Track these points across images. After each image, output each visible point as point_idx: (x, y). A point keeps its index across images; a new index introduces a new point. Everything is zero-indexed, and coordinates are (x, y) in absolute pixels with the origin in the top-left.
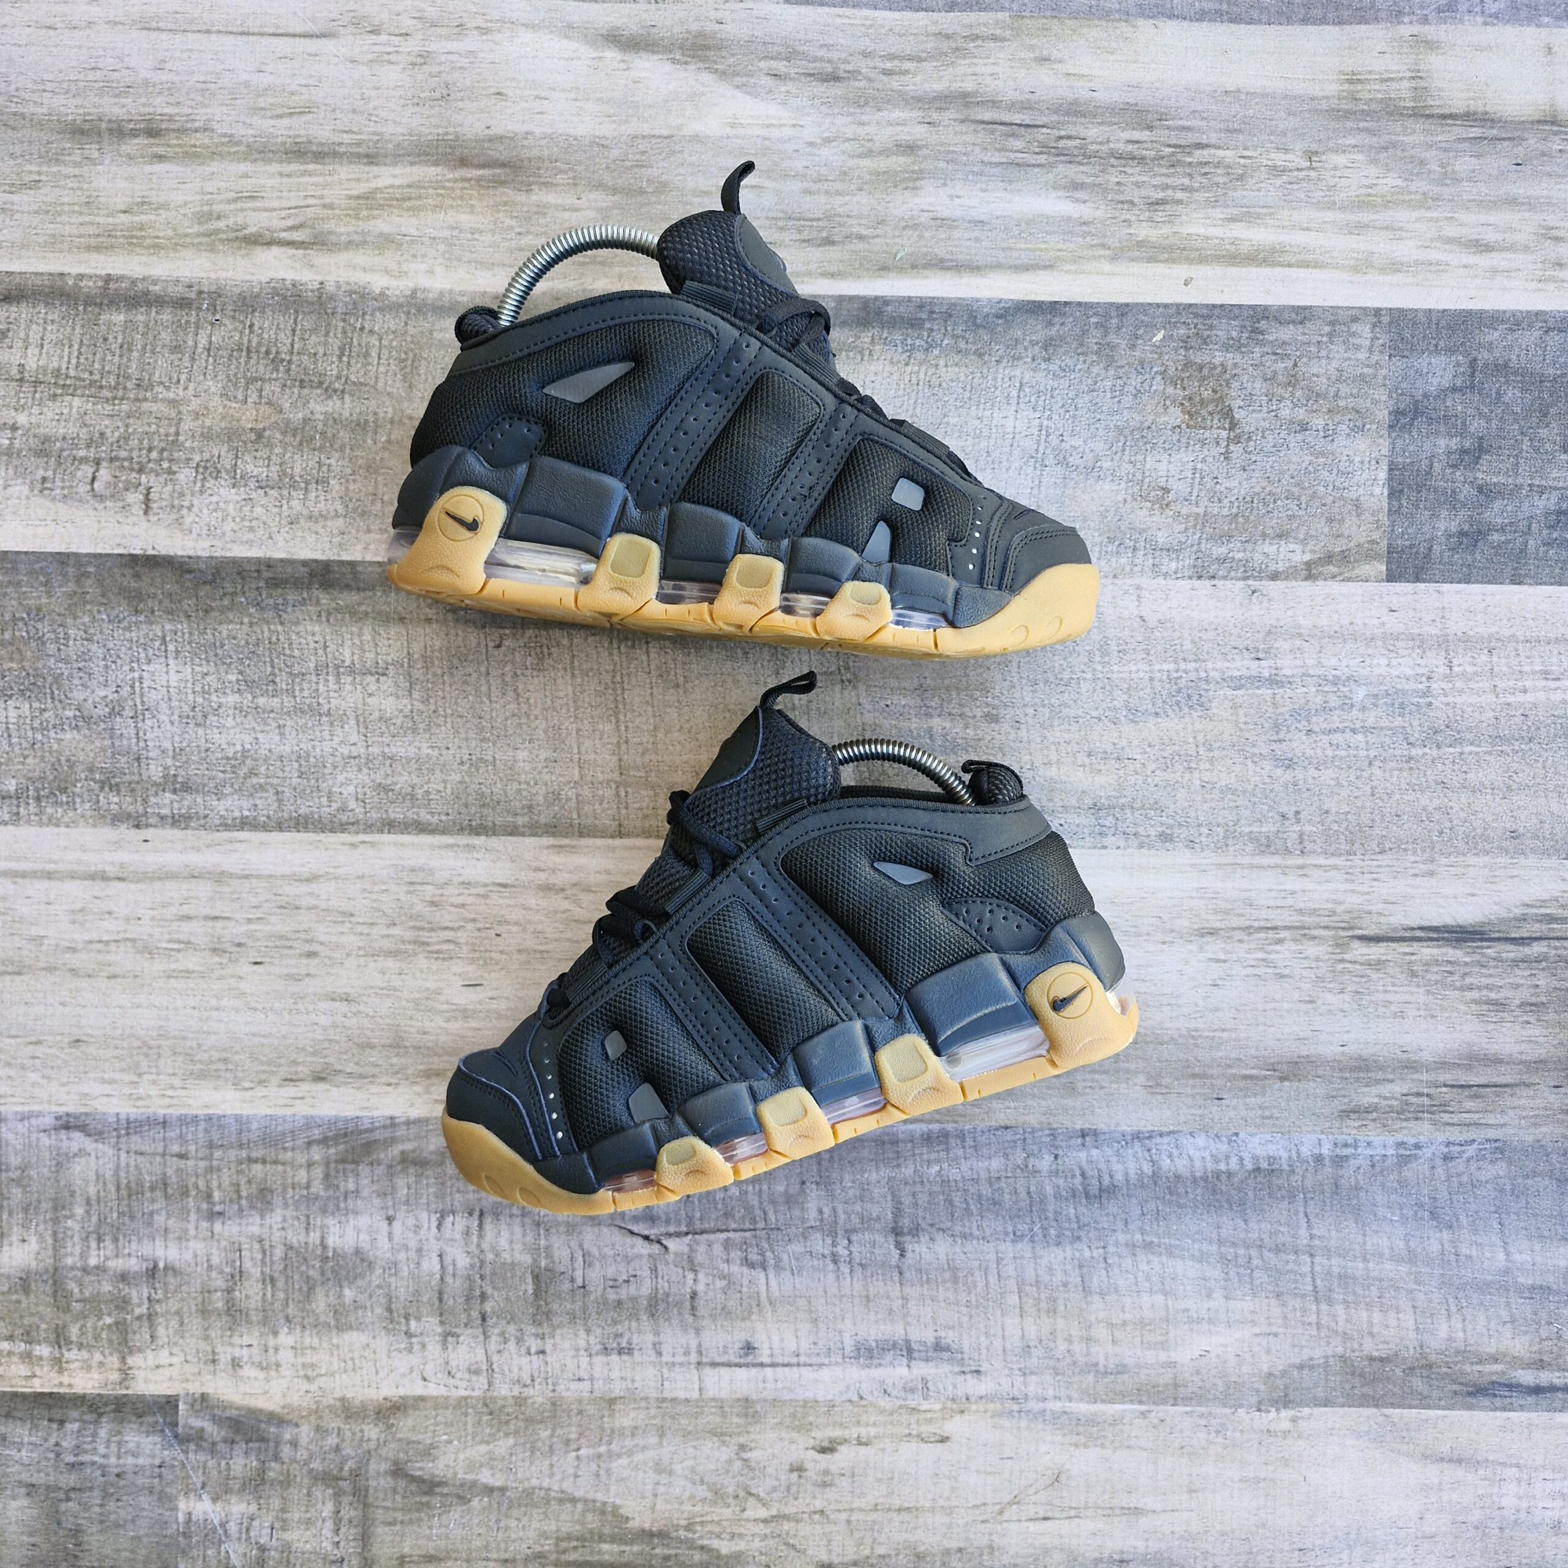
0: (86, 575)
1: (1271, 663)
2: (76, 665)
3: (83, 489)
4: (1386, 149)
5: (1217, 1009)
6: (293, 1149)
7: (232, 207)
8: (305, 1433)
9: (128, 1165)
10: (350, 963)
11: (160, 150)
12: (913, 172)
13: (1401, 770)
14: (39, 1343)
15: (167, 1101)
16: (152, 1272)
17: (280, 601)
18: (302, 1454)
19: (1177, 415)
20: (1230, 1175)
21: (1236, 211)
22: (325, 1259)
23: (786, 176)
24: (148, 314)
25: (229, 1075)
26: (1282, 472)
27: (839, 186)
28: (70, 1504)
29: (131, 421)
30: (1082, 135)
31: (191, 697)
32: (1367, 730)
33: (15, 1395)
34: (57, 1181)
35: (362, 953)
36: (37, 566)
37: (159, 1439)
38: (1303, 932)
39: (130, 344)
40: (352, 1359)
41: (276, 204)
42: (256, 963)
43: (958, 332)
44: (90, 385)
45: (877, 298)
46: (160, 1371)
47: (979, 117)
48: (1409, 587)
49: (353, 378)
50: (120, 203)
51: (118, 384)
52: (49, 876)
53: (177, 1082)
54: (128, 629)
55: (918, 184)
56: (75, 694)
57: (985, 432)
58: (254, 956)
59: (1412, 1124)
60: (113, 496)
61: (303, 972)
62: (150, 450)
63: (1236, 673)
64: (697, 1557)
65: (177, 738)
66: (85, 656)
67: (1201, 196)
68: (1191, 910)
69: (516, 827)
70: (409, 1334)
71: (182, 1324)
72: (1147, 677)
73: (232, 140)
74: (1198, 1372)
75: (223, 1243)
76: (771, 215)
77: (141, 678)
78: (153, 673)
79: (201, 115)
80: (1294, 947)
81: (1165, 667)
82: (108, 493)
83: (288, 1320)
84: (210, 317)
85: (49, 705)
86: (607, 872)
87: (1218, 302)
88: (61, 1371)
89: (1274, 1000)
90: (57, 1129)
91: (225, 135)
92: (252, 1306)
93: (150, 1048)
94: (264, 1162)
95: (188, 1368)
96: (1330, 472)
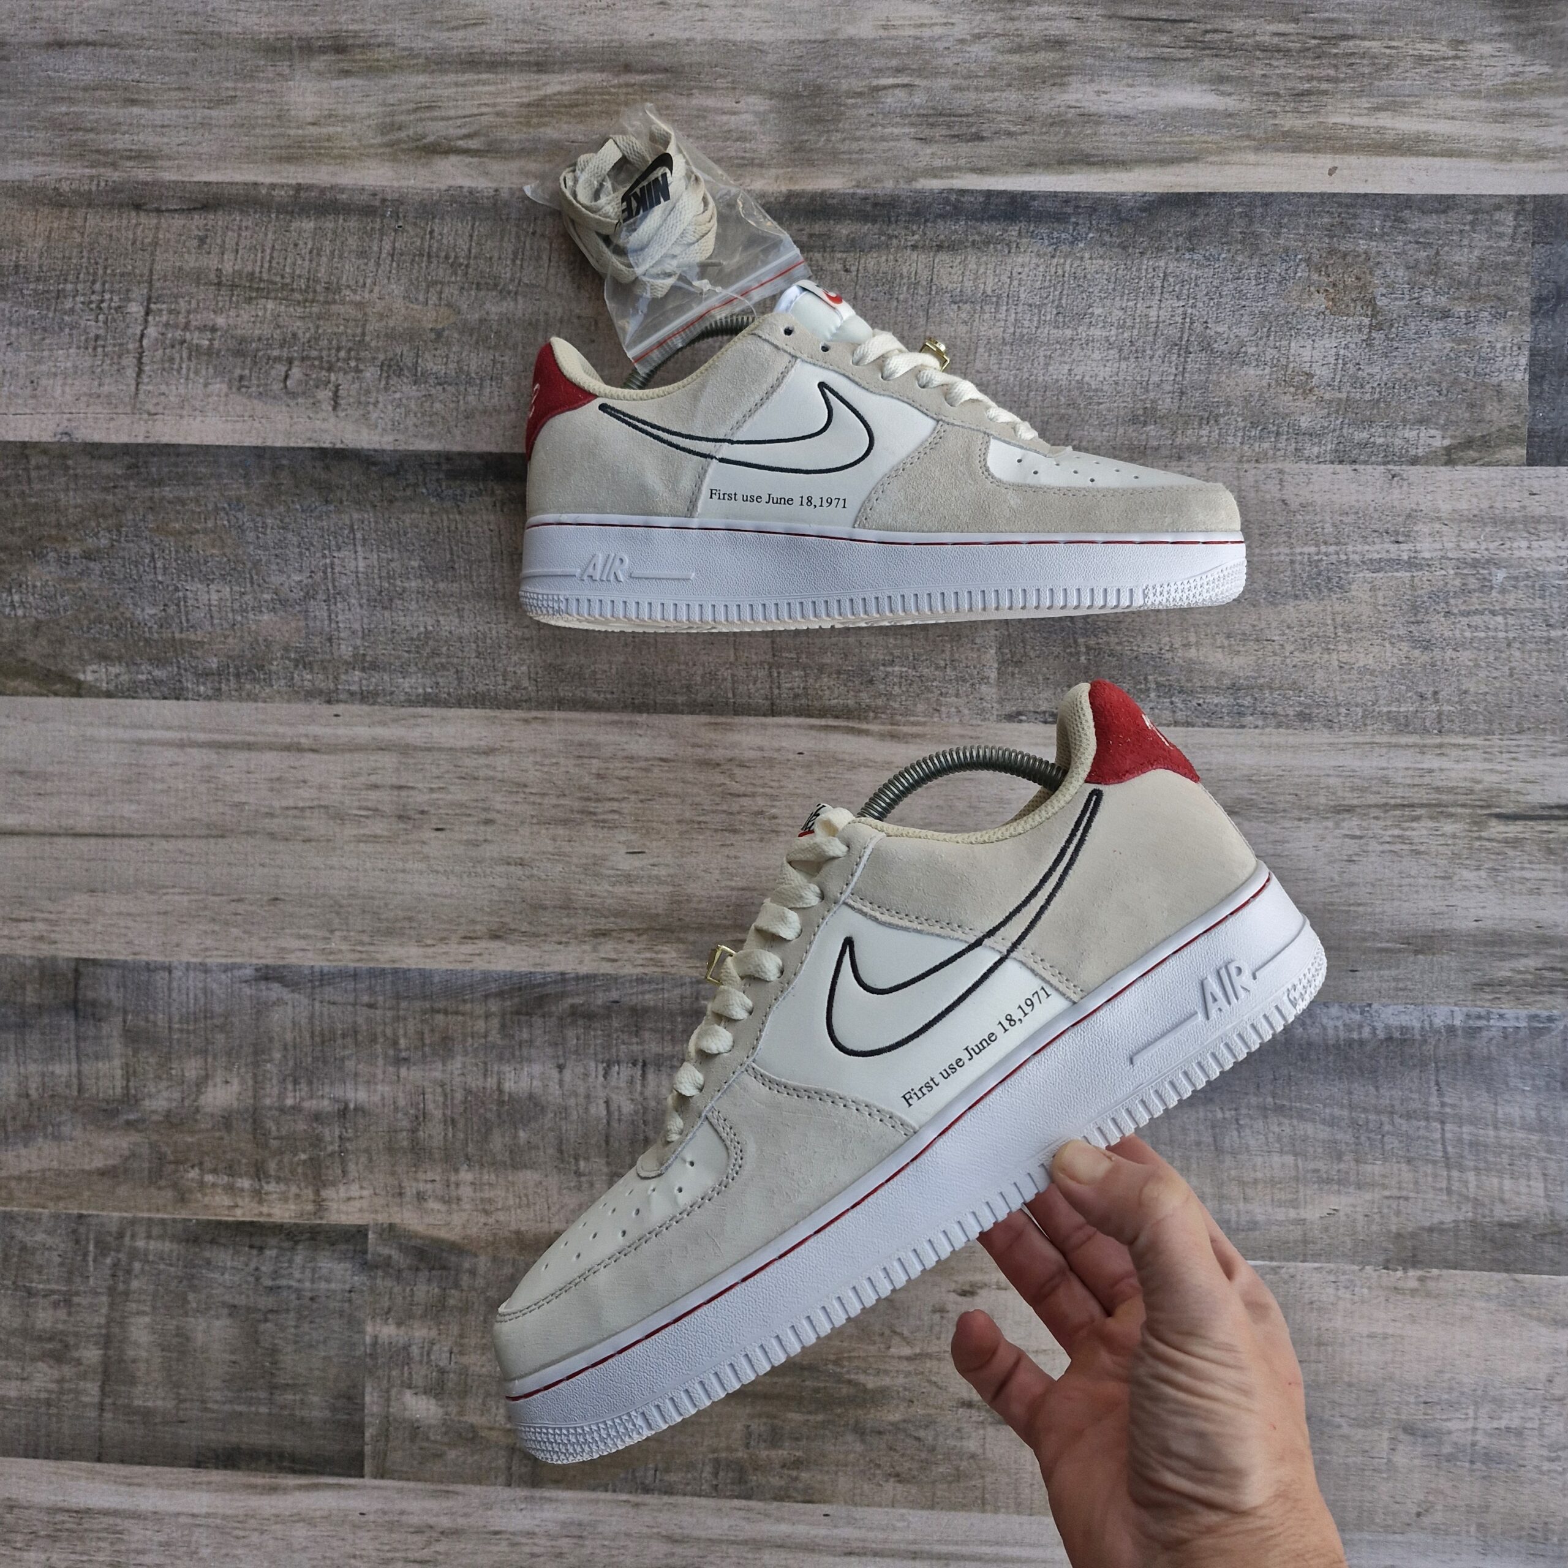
0: (280, 467)
1: (1410, 546)
2: (273, 552)
3: (277, 387)
4: (1533, 35)
5: (1352, 884)
6: (472, 1001)
7: (412, 117)
8: (483, 1262)
9: (321, 1014)
10: (525, 831)
11: (345, 66)
12: (1061, 68)
13: (1539, 651)
14: (241, 1176)
15: (357, 956)
16: (343, 1113)
17: (458, 492)
18: (480, 1282)
19: (1319, 302)
20: (1362, 1043)
21: (1381, 100)
22: (501, 1103)
23: (936, 74)
24: (336, 221)
25: (412, 932)
26: (1424, 359)
27: (989, 82)
28: (268, 1325)
29: (321, 323)
30: (1229, 28)
31: (377, 582)
32: (1506, 612)
33: (219, 1223)
34: (257, 1028)
35: (535, 821)
36: (237, 459)
37: (348, 1265)
38: (1438, 810)
39: (319, 250)
40: (526, 1196)
41: (452, 113)
42: (438, 830)
43: (1103, 226)
44: (282, 288)
45: (1024, 193)
46: (352, 1203)
47: (1127, 13)
48: (1550, 470)
49: (526, 280)
50: (309, 114)
51: (308, 287)
52: (249, 747)
53: (366, 938)
54: (320, 518)
55: (1065, 79)
56: (273, 578)
57: (1129, 323)
58: (435, 822)
59: (1546, 998)
60: (304, 393)
61: (481, 839)
62: (339, 349)
63: (1376, 556)
64: (844, 1391)
65: (366, 620)
66: (281, 544)
67: (1346, 86)
68: (1328, 787)
69: (675, 705)
70: (578, 1174)
71: (370, 1160)
72: (1288, 559)
73: (412, 54)
74: (1326, 1229)
75: (408, 1087)
76: (922, 111)
77: (332, 564)
78: (343, 559)
79: (384, 30)
80: (1431, 824)
81: (1306, 550)
82: (300, 389)
83: (468, 1158)
84: (393, 224)
85: (249, 589)
86: (761, 749)
87: (1362, 191)
88: (260, 1202)
89: (1409, 876)
90: (257, 980)
91: (405, 49)
92: (435, 1144)
93: (341, 906)
94: (446, 1012)
95: (376, 1200)
96: (1472, 358)
